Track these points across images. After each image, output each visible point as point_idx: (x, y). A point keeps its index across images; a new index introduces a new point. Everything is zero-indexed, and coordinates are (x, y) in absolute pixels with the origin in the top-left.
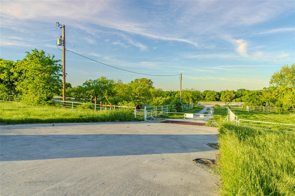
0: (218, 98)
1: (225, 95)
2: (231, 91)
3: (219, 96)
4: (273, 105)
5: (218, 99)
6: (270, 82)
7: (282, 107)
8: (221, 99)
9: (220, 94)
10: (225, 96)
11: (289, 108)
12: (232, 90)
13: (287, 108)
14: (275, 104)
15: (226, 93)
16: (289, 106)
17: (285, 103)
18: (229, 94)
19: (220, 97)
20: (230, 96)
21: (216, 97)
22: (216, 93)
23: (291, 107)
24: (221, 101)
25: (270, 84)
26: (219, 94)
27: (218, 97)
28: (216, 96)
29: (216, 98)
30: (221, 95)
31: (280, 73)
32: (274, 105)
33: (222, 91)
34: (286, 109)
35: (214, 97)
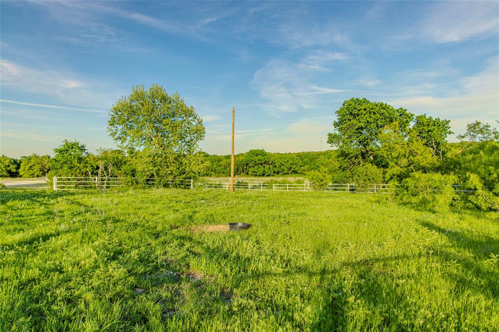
0: (14, 170)
1: (30, 165)
2: (44, 157)
3: (15, 166)
4: (116, 172)
5: (13, 173)
6: (110, 122)
7: (134, 177)
8: (21, 174)
9: (18, 162)
10: (30, 167)
11: (148, 178)
12: (45, 155)
13: (145, 178)
14: (121, 170)
15: (32, 160)
16: (148, 173)
17: (139, 168)
18: (39, 162)
19: (18, 168)
20: (42, 166)
21: (8, 168)
22: (8, 161)
23: (153, 175)
24: (21, 176)
25: (110, 127)
26: (18, 164)
27: (13, 168)
28: (9, 166)
29: (9, 172)
30: (22, 164)
31: (128, 101)
32: (119, 171)
33: (24, 157)
34: (141, 180)
35: (4, 169)
